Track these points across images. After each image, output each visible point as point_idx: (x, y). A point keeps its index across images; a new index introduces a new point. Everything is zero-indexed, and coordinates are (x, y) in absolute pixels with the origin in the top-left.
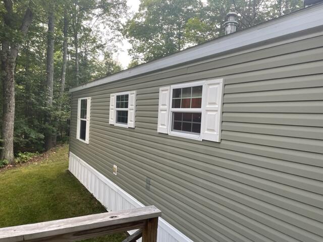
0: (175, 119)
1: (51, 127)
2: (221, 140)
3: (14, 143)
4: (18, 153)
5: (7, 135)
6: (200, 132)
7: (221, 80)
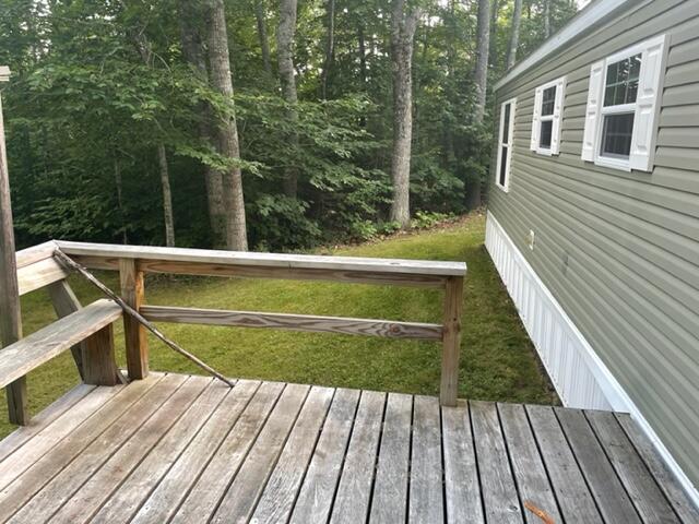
0: (608, 131)
1: (477, 166)
2: (654, 167)
3: (411, 194)
4: (417, 211)
5: (398, 179)
6: (628, 154)
7: (661, 39)
